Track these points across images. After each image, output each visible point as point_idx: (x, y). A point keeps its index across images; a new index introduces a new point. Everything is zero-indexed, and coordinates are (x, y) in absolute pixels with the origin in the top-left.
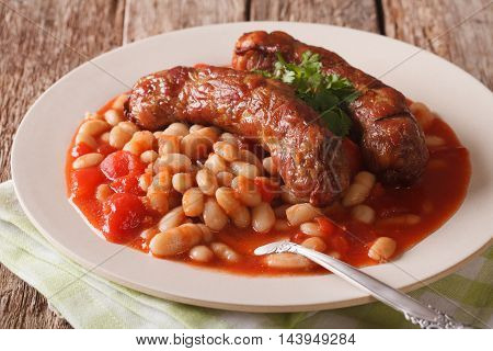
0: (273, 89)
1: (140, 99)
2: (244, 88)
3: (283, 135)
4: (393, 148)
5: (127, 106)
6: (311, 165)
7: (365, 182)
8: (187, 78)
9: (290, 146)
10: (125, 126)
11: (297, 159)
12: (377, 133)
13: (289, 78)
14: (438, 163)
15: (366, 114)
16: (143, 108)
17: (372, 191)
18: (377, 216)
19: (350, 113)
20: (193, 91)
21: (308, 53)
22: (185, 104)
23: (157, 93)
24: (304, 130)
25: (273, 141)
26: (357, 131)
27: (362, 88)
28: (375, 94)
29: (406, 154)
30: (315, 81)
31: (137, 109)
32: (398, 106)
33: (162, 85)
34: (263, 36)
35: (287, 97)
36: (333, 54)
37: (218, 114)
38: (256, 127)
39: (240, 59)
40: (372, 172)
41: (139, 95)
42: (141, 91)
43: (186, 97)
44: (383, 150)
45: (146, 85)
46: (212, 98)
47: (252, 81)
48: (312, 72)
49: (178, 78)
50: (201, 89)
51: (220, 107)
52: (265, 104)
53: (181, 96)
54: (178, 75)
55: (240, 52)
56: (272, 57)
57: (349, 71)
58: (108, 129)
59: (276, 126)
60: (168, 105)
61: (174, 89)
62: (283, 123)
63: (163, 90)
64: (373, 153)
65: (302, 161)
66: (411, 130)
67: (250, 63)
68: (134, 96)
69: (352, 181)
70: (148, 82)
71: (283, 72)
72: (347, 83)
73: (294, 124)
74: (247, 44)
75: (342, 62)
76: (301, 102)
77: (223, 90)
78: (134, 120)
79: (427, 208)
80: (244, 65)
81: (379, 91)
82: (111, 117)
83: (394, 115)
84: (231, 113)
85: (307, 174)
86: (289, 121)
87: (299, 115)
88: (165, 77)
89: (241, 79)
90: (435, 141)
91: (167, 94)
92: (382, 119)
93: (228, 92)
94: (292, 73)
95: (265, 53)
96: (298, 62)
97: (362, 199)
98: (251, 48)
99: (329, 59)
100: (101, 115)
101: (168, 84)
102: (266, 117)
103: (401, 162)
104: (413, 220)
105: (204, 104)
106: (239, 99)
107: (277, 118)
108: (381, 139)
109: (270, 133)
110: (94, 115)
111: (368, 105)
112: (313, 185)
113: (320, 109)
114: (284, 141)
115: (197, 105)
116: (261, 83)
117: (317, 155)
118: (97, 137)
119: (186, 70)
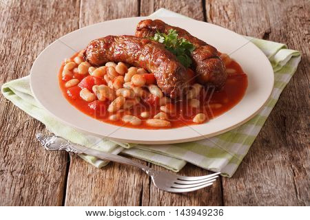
0: (154, 44)
1: (91, 50)
2: (141, 44)
3: (158, 65)
4: (210, 72)
5: (85, 54)
8: (113, 40)
9: (162, 70)
10: (84, 64)
11: (164, 76)
12: (203, 66)
13: (162, 40)
14: (233, 81)
15: (198, 57)
16: (93, 55)
18: (201, 104)
19: (191, 57)
20: (117, 47)
21: (172, 30)
22: (113, 52)
23: (99, 47)
24: (168, 62)
25: (154, 69)
26: (194, 65)
27: (197, 45)
28: (203, 48)
29: (215, 75)
30: (174, 42)
31: (90, 55)
32: (213, 53)
33: (102, 44)
34: (150, 22)
35: (161, 48)
36: (184, 30)
37: (128, 57)
38: (146, 62)
39: (139, 33)
40: (201, 84)
42: (92, 47)
43: (113, 49)
44: (205, 73)
45: (95, 45)
46: (125, 49)
47: (144, 41)
48: (173, 38)
49: (109, 41)
50: (120, 45)
51: (129, 53)
52: (150, 51)
53: (111, 49)
54: (109, 39)
55: (139, 30)
56: (154, 32)
57: (191, 38)
58: (77, 66)
59: (155, 61)
60: (105, 53)
61: (107, 46)
62: (158, 60)
63: (102, 46)
64: (201, 75)
65: (167, 77)
66: (219, 64)
67: (144, 34)
68: (88, 49)
69: (191, 88)
70: (95, 43)
71: (159, 38)
72: (189, 43)
74: (143, 25)
75: (187, 33)
76: (168, 51)
77: (130, 45)
78: (88, 61)
79: (226, 101)
82: (77, 60)
83: (211, 57)
84: (134, 56)
85: (169, 83)
86: (162, 59)
87: (166, 56)
88: (103, 40)
89: (139, 40)
90: (232, 71)
91: (104, 48)
92: (206, 58)
93: (133, 46)
94: (163, 38)
95: (151, 30)
96: (167, 34)
98: (144, 27)
99: (181, 32)
100: (72, 59)
101: (105, 43)
102: (151, 57)
103: (214, 79)
104: (218, 106)
105: (122, 52)
106: (138, 50)
107: (156, 58)
108: (204, 68)
109: (152, 65)
110: (69, 60)
111: (199, 53)
112: (172, 88)
113: (177, 55)
114: (159, 68)
115: (118, 53)
116: (149, 42)
117: (175, 74)
118: (71, 70)
119: (113, 37)
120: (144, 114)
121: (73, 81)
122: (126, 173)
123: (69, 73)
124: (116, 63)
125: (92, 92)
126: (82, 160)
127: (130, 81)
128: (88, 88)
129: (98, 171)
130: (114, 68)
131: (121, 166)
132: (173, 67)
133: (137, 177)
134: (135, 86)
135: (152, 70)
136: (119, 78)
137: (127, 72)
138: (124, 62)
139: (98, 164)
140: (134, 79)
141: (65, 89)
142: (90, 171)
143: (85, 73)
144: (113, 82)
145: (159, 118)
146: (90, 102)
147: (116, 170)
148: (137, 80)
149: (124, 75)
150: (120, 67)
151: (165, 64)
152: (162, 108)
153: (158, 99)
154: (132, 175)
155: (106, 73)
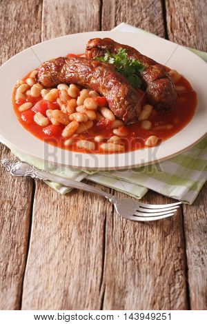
0: (105, 67)
1: (43, 73)
2: (91, 67)
3: (110, 89)
4: (160, 94)
5: (37, 76)
6: (123, 103)
7: (148, 110)
8: (64, 62)
9: (113, 94)
10: (36, 86)
11: (116, 99)
12: (153, 86)
13: (112, 61)
14: (182, 99)
15: (148, 78)
16: (45, 77)
17: (151, 114)
18: (153, 126)
19: (141, 77)
20: (68, 69)
21: (121, 49)
22: (64, 75)
23: (51, 70)
24: (119, 86)
25: (106, 92)
26: (144, 85)
27: (146, 65)
28: (152, 68)
29: (166, 96)
30: (124, 62)
31: (42, 77)
32: (164, 73)
33: (53, 66)
34: (100, 41)
35: (111, 71)
36: (133, 48)
37: (80, 79)
38: (97, 85)
39: (89, 52)
40: (150, 104)
41: (42, 71)
42: (43, 69)
43: (65, 71)
44: (156, 94)
45: (46, 67)
46: (77, 72)
47: (95, 64)
48: (123, 58)
49: (60, 63)
50: (71, 67)
51: (80, 76)
52: (101, 75)
53: (62, 71)
54: (60, 61)
55: (89, 49)
56: (104, 51)
57: (140, 56)
58: (29, 88)
59: (107, 85)
60: (56, 75)
61: (58, 68)
62: (110, 83)
63: (53, 69)
64: (151, 96)
65: (119, 101)
66: (168, 85)
67: (94, 54)
68: (40, 72)
69: (142, 109)
70: (46, 65)
71: (109, 59)
72: (139, 63)
73: (115, 83)
74: (92, 45)
75: (137, 52)
76: (118, 73)
77: (82, 68)
78: (40, 83)
79: (176, 121)
80: (91, 55)
81: (154, 66)
82: (29, 81)
83: (161, 78)
84: (86, 79)
85: (120, 107)
86: (112, 82)
87: (117, 80)
88: (54, 62)
89: (90, 63)
90: (181, 88)
91: (55, 70)
92: (156, 79)
93: (84, 69)
94: (113, 59)
95: (101, 49)
96: (116, 53)
97: (147, 118)
98: (94, 47)
99: (131, 51)
100: (24, 80)
101: (56, 66)
102: (102, 81)
103: (164, 100)
104: (169, 127)
105: (73, 75)
106: (89, 73)
107: (107, 81)
108: (155, 90)
109: (104, 88)
110: (22, 81)
111: (149, 73)
112: (124, 112)
113: (127, 76)
114: (110, 92)
115: (69, 75)
116: (99, 64)
117: (126, 98)
118: (24, 93)
119: (64, 59)
120: (97, 139)
121: (27, 105)
122: (90, 200)
123: (22, 97)
124: (68, 85)
125: (46, 116)
126: (47, 186)
127: (82, 104)
128: (41, 113)
129: (63, 197)
130: (66, 91)
131: (85, 193)
132: (124, 90)
133: (101, 204)
134: (87, 109)
135: (104, 94)
136: (72, 101)
137: (78, 95)
138: (76, 84)
139: (63, 190)
140: (86, 103)
141: (19, 114)
142: (55, 197)
143: (37, 96)
144: (66, 106)
145: (112, 142)
146: (45, 127)
147: (80, 197)
148: (89, 103)
149: (76, 99)
150: (72, 91)
151: (116, 88)
152: (115, 132)
153: (111, 122)
154: (96, 202)
155: (59, 97)
